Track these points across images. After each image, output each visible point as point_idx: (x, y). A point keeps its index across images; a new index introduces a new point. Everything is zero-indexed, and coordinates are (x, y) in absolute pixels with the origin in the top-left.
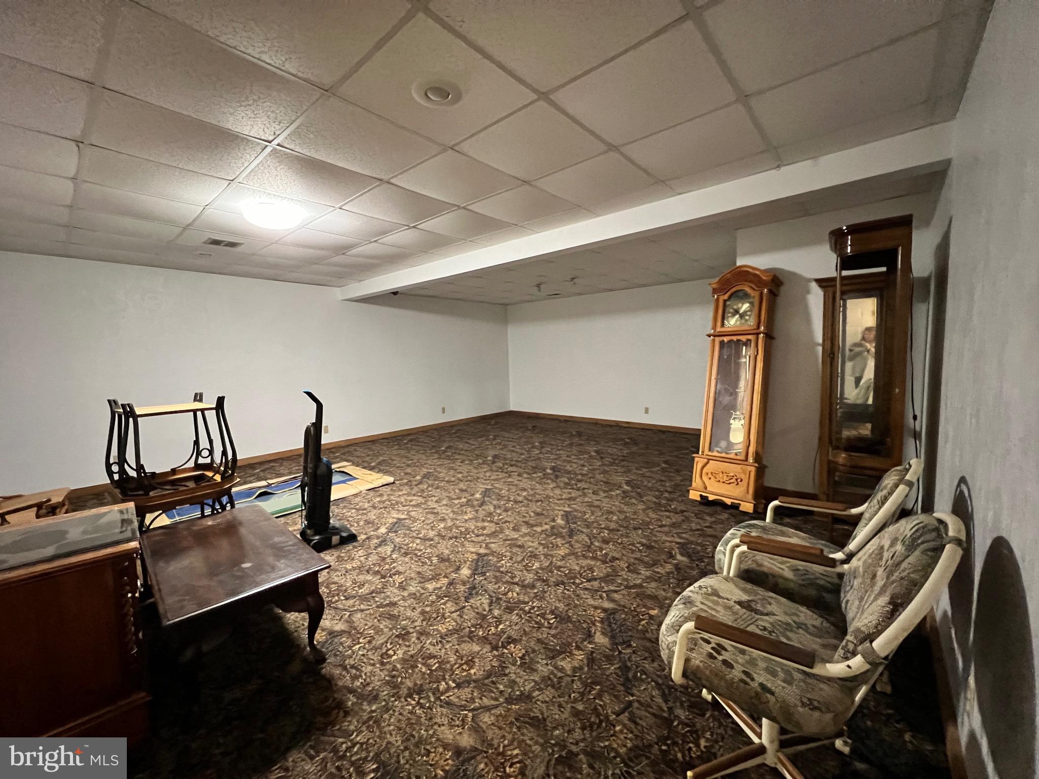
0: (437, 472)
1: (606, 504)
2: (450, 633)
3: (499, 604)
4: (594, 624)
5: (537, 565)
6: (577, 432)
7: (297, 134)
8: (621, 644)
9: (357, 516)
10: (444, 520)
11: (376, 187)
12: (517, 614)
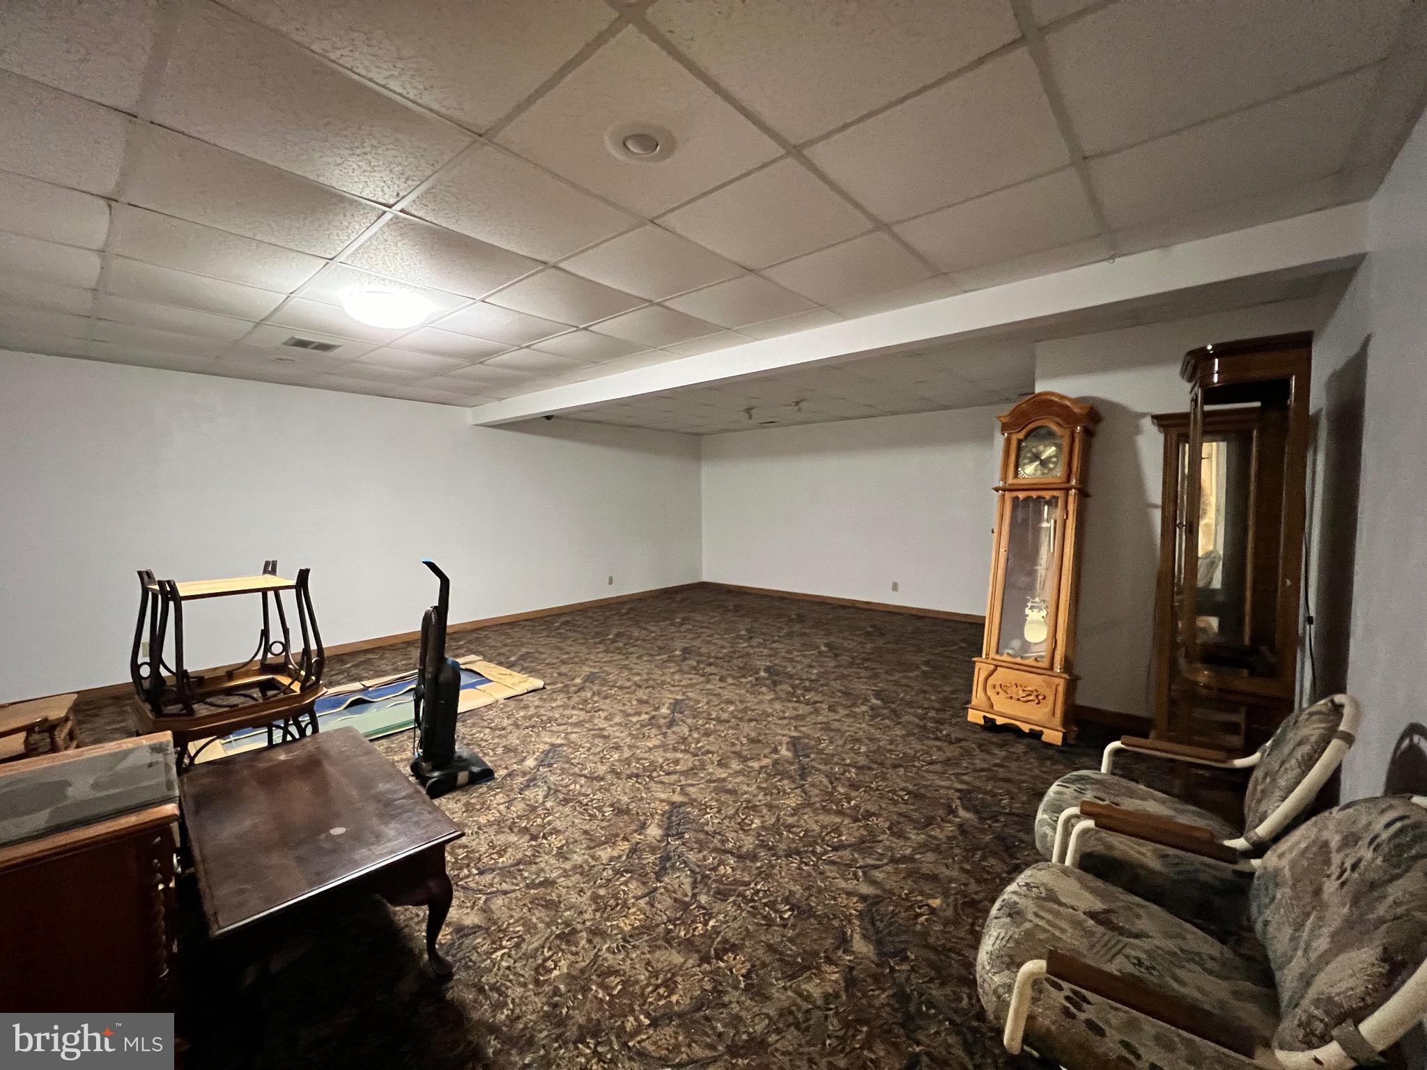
0: (603, 672)
1: (850, 727)
2: (637, 932)
3: (706, 884)
4: (850, 922)
5: (757, 823)
6: (798, 615)
7: (430, 196)
8: (894, 955)
9: (493, 739)
10: (617, 747)
11: (536, 273)
12: (734, 903)
